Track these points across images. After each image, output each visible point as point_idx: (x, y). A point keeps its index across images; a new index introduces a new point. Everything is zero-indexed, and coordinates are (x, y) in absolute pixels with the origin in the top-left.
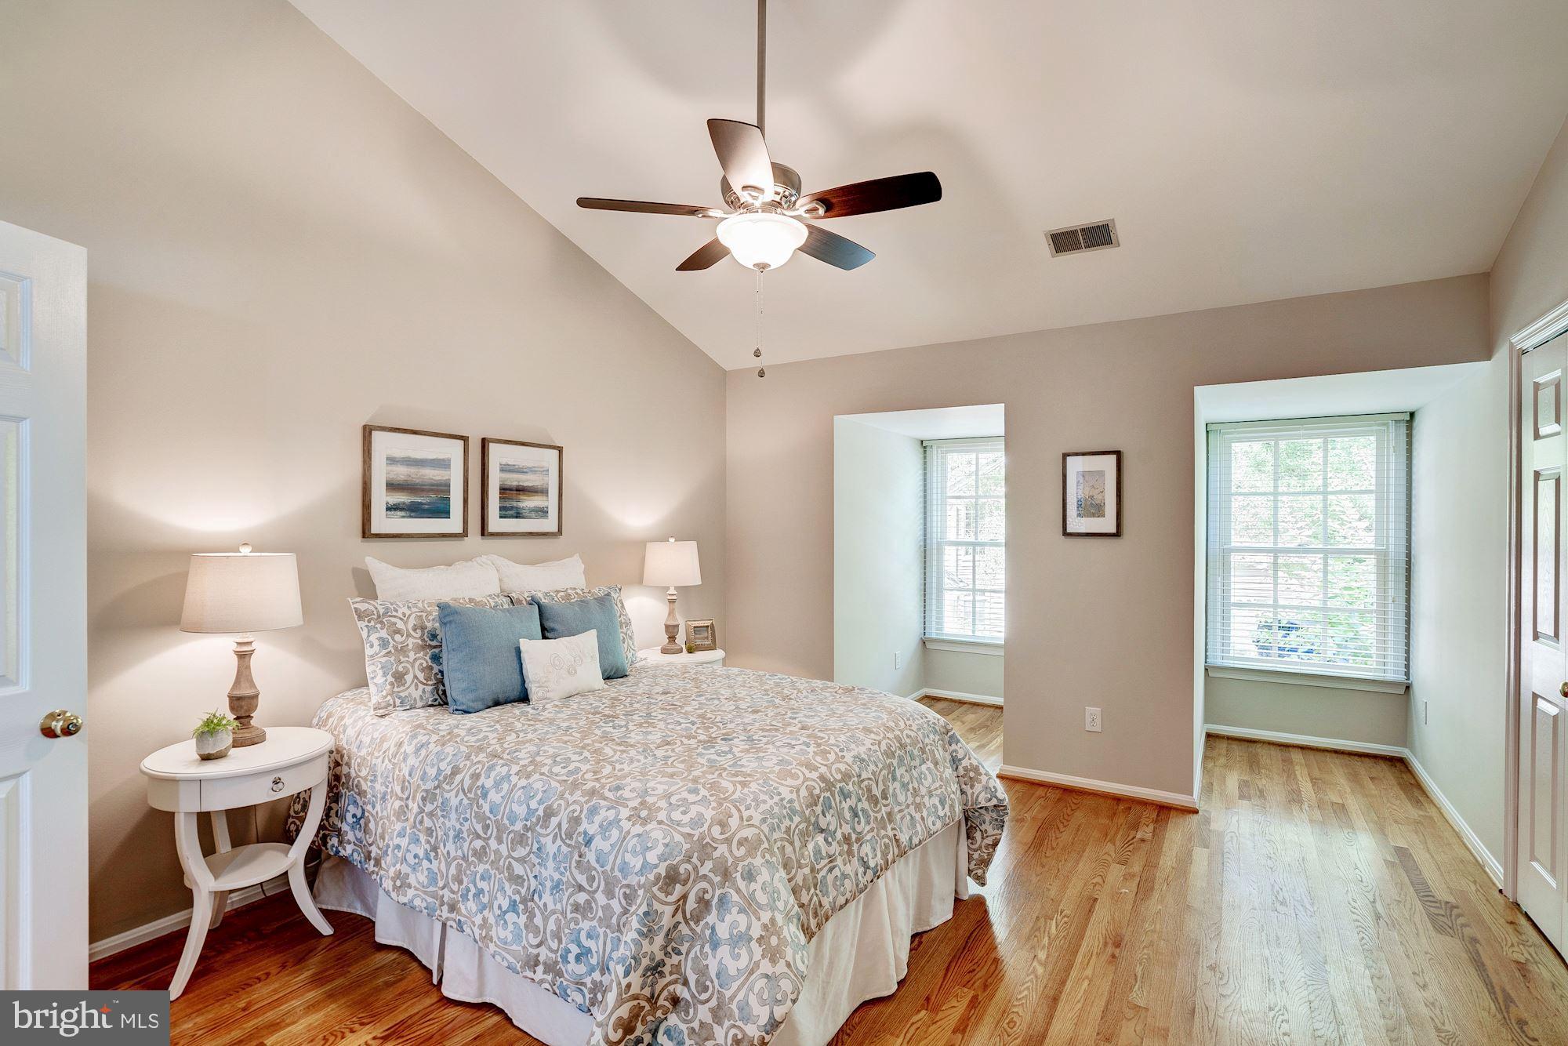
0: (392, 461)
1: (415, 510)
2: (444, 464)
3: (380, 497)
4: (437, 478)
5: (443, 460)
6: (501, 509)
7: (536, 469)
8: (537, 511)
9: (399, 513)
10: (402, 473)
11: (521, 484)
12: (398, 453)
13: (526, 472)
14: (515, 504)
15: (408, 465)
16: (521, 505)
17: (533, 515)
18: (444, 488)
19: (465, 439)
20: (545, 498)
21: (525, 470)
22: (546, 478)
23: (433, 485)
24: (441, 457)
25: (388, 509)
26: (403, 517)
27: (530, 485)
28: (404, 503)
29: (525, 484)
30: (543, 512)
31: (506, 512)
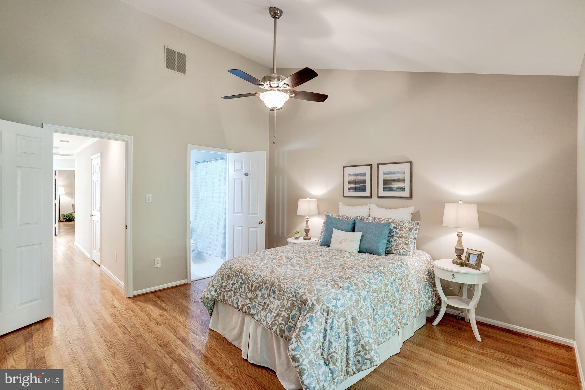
0: (350, 175)
1: (355, 189)
2: (364, 174)
3: (347, 186)
4: (362, 179)
5: (364, 173)
6: (384, 188)
7: (399, 172)
8: (399, 189)
9: (352, 190)
10: (352, 178)
11: (392, 178)
12: (351, 173)
13: (395, 174)
14: (390, 186)
15: (354, 176)
16: (392, 186)
17: (398, 190)
18: (364, 182)
19: (371, 166)
20: (403, 183)
21: (394, 173)
22: (404, 175)
23: (361, 181)
24: (363, 172)
25: (349, 189)
26: (352, 191)
27: (397, 178)
28: (353, 187)
29: (394, 178)
30: (403, 189)
31: (385, 189)
